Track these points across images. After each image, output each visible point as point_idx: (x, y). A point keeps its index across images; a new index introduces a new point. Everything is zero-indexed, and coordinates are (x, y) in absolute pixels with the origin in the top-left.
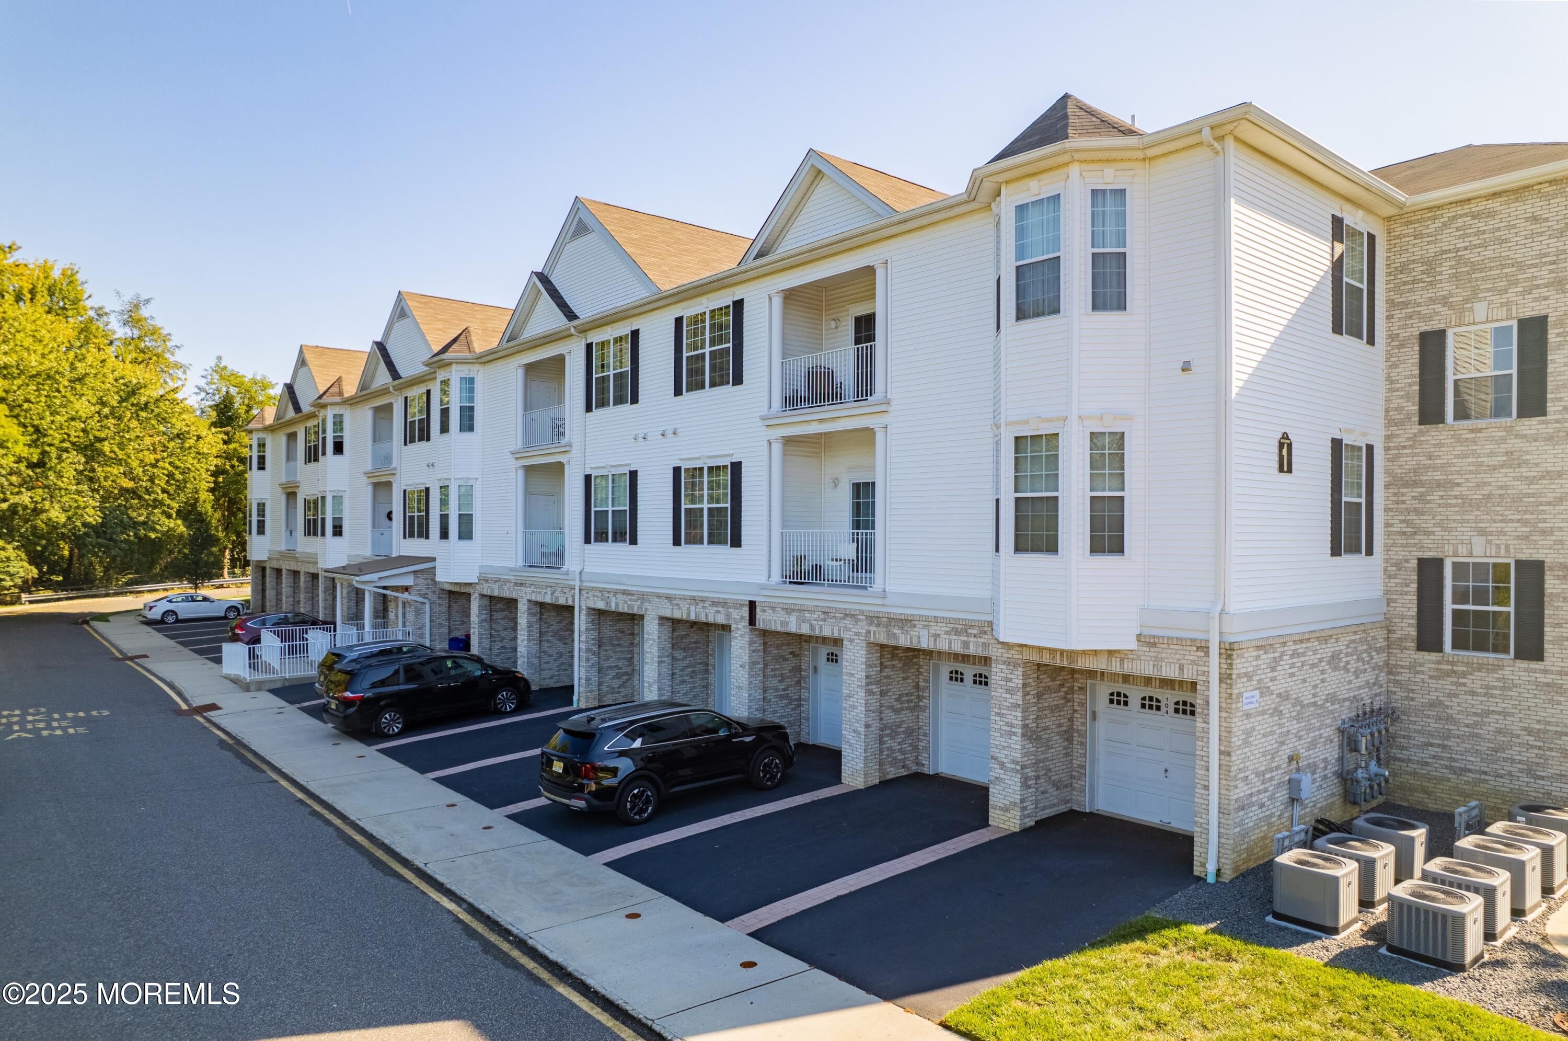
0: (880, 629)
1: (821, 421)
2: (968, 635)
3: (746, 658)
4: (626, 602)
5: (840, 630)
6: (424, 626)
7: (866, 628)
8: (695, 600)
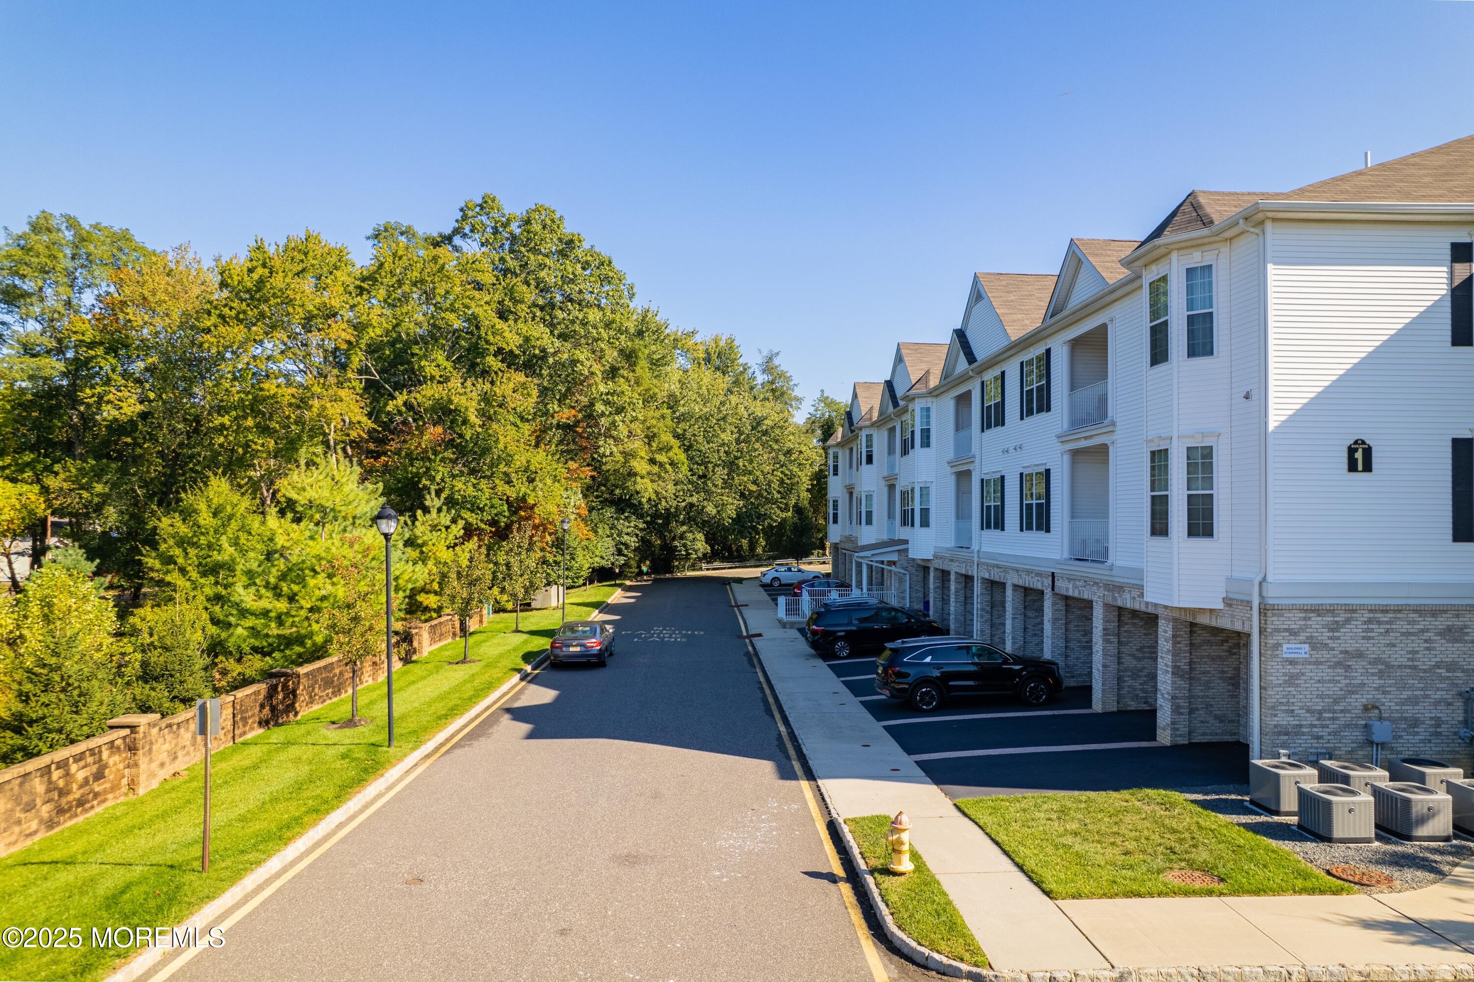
0: (1109, 593)
1: (1086, 438)
5: (1092, 594)
6: (905, 591)
7: (1104, 593)
8: (1029, 572)
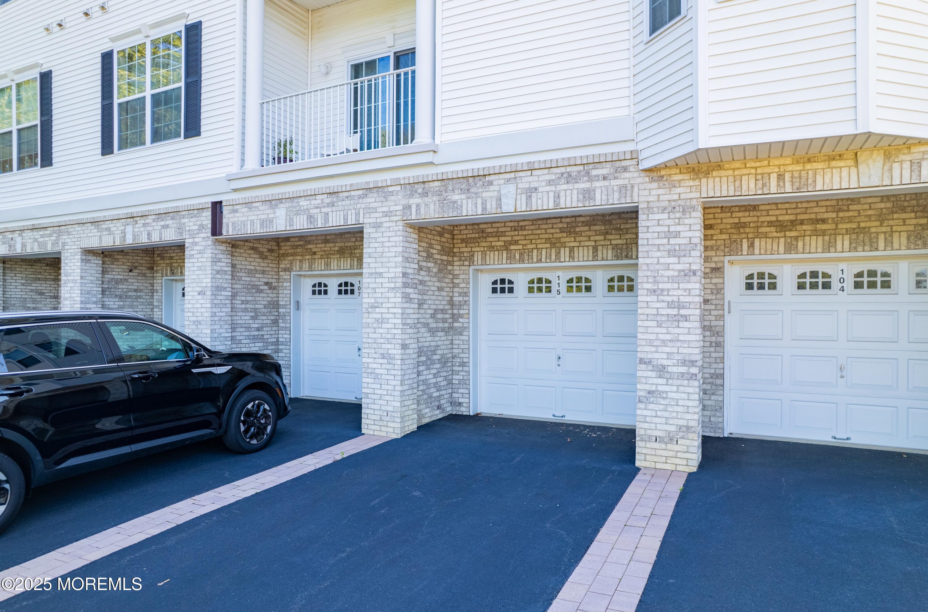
0: (426, 199)
2: (591, 179)
3: (207, 281)
4: (36, 240)
5: (357, 215)
7: (404, 202)
8: (132, 218)
